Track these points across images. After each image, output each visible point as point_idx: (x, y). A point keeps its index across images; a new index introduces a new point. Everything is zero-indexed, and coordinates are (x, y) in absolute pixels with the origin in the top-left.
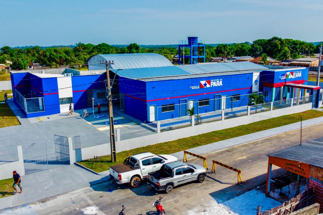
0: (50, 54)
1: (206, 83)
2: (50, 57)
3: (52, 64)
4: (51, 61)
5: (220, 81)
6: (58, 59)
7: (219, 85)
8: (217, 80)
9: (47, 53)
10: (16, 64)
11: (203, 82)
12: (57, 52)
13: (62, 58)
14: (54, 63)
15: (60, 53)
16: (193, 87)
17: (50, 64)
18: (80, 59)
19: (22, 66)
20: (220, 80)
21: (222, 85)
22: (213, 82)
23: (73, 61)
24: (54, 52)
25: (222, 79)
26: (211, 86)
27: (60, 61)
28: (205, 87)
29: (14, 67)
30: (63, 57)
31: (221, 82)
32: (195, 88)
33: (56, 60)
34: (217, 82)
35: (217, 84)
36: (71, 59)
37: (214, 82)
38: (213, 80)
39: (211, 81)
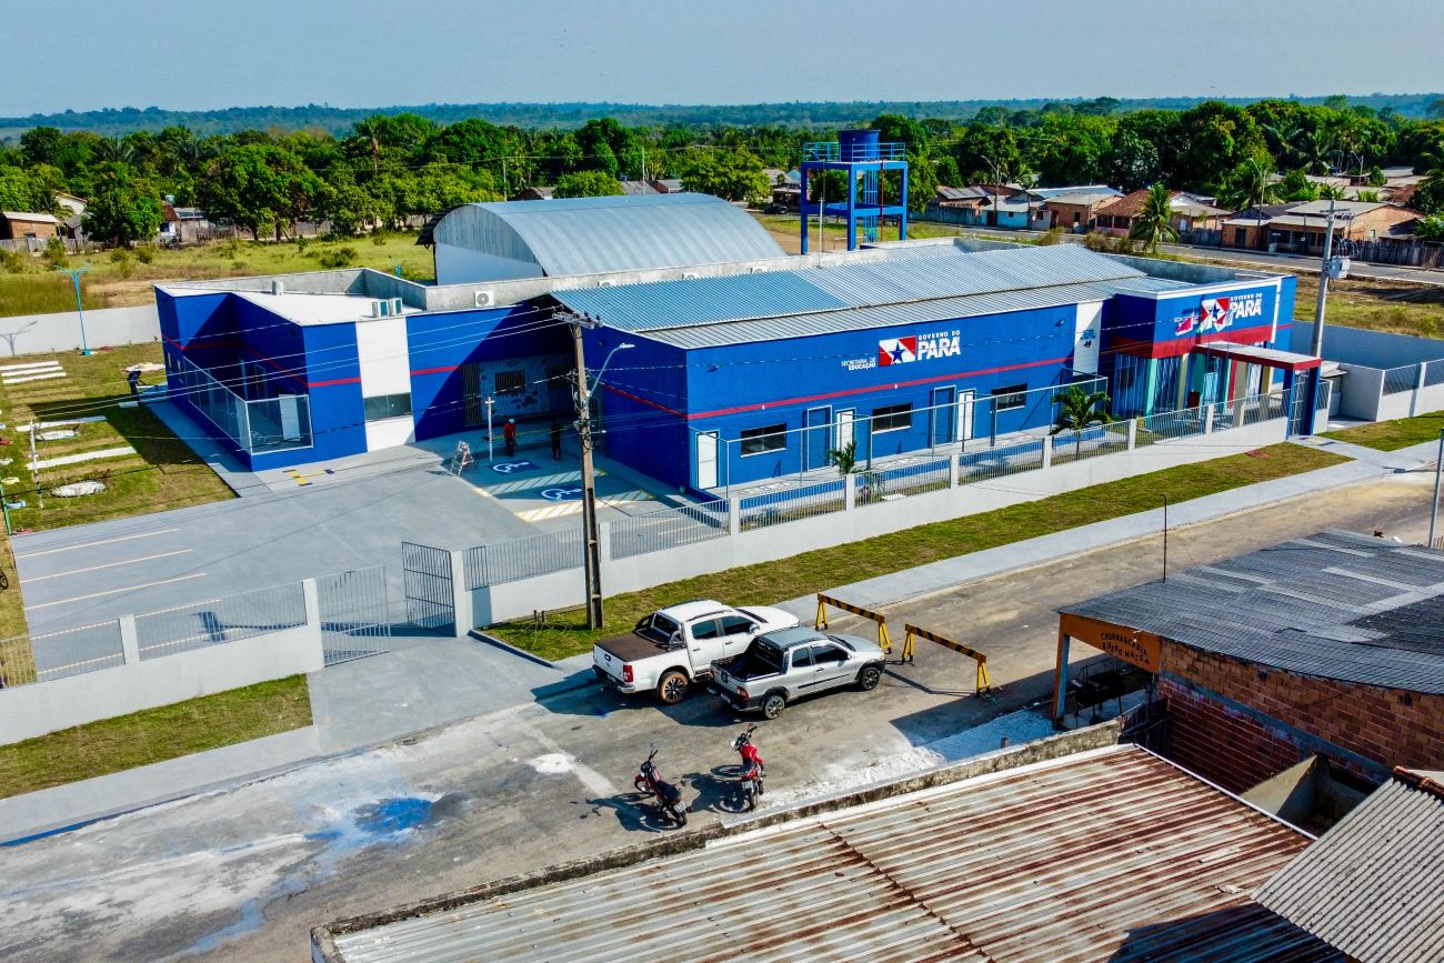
0: (253, 175)
2: (251, 187)
3: (259, 215)
4: (256, 205)
5: (950, 338)
6: (284, 195)
7: (947, 354)
8: (942, 335)
9: (237, 168)
10: (110, 216)
11: (889, 345)
12: (282, 166)
13: (301, 190)
14: (268, 213)
15: (293, 169)
16: (852, 362)
17: (253, 216)
18: (380, 192)
19: (132, 225)
20: (953, 334)
21: (959, 353)
22: (926, 344)
23: (348, 206)
24: (269, 163)
25: (958, 332)
26: (920, 358)
27: (295, 202)
28: (897, 361)
29: (100, 229)
30: (307, 184)
31: (956, 341)
32: (859, 367)
33: (279, 201)
34: (942, 341)
35: (941, 348)
36: (341, 196)
37: (929, 341)
38: (925, 337)
39: (919, 338)
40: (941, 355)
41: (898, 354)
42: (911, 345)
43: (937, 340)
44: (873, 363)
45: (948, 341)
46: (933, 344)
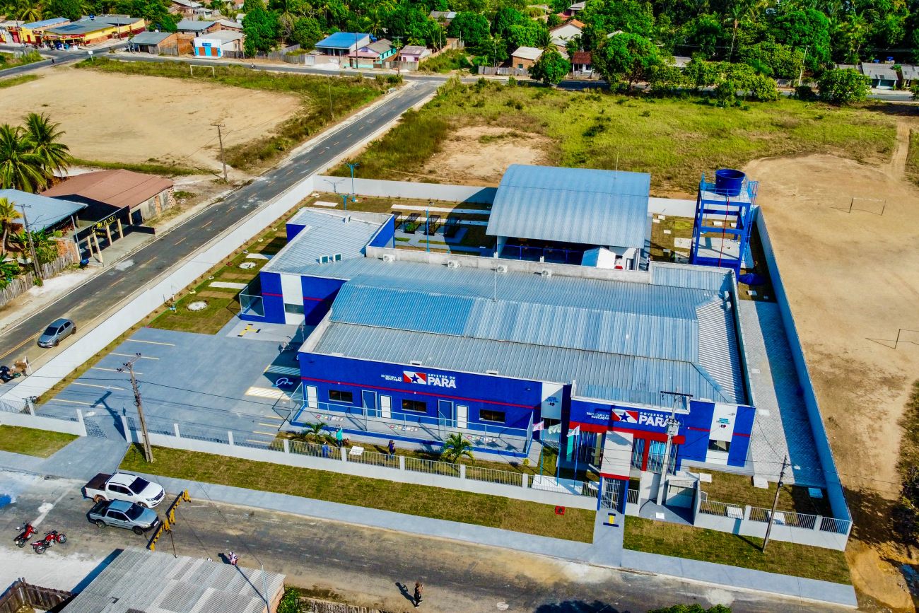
1: (417, 376)
5: (449, 380)
7: (447, 386)
8: (443, 377)
11: (410, 374)
16: (387, 376)
20: (451, 377)
21: (455, 387)
22: (433, 378)
31: (453, 381)
32: (391, 379)
34: (443, 380)
35: (443, 382)
37: (435, 378)
38: (432, 375)
39: (429, 375)
40: (443, 386)
41: (415, 379)
42: (425, 378)
43: (440, 379)
44: (400, 379)
45: (447, 381)
46: (437, 379)
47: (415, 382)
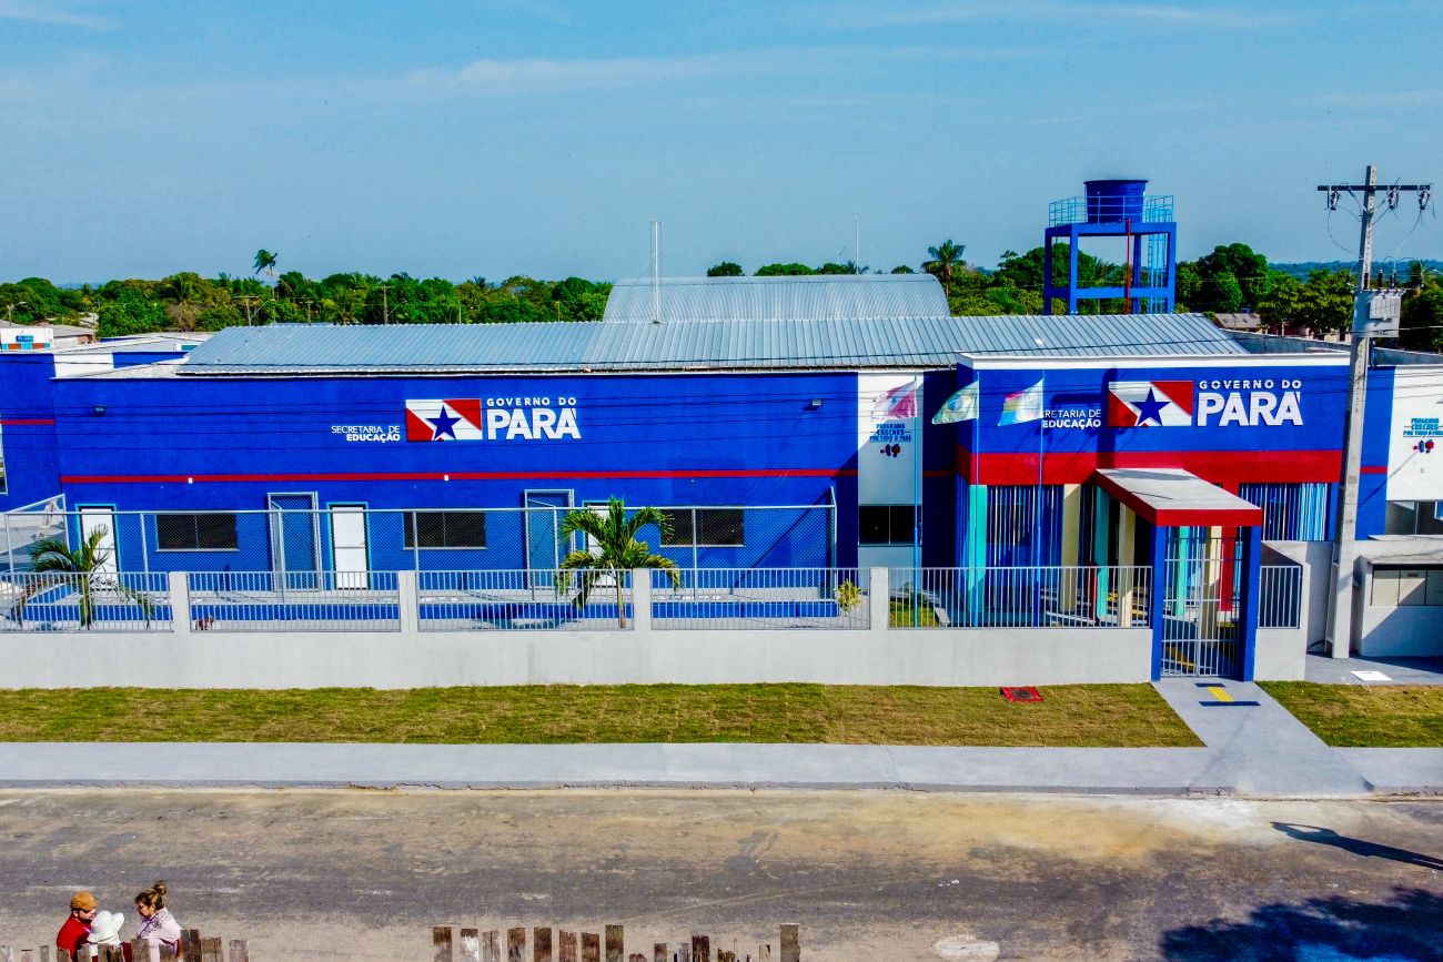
1: (452, 414)
5: (557, 409)
7: (551, 435)
8: (537, 401)
11: (425, 409)
16: (352, 428)
20: (562, 401)
21: (576, 435)
22: (504, 414)
25: (573, 401)
26: (492, 435)
31: (568, 415)
32: (367, 437)
34: (536, 413)
35: (537, 423)
37: (510, 409)
38: (500, 401)
39: (490, 402)
40: (537, 435)
41: (445, 424)
42: (477, 419)
43: (528, 410)
44: (394, 435)
45: (551, 414)
46: (519, 414)
47: (445, 436)
